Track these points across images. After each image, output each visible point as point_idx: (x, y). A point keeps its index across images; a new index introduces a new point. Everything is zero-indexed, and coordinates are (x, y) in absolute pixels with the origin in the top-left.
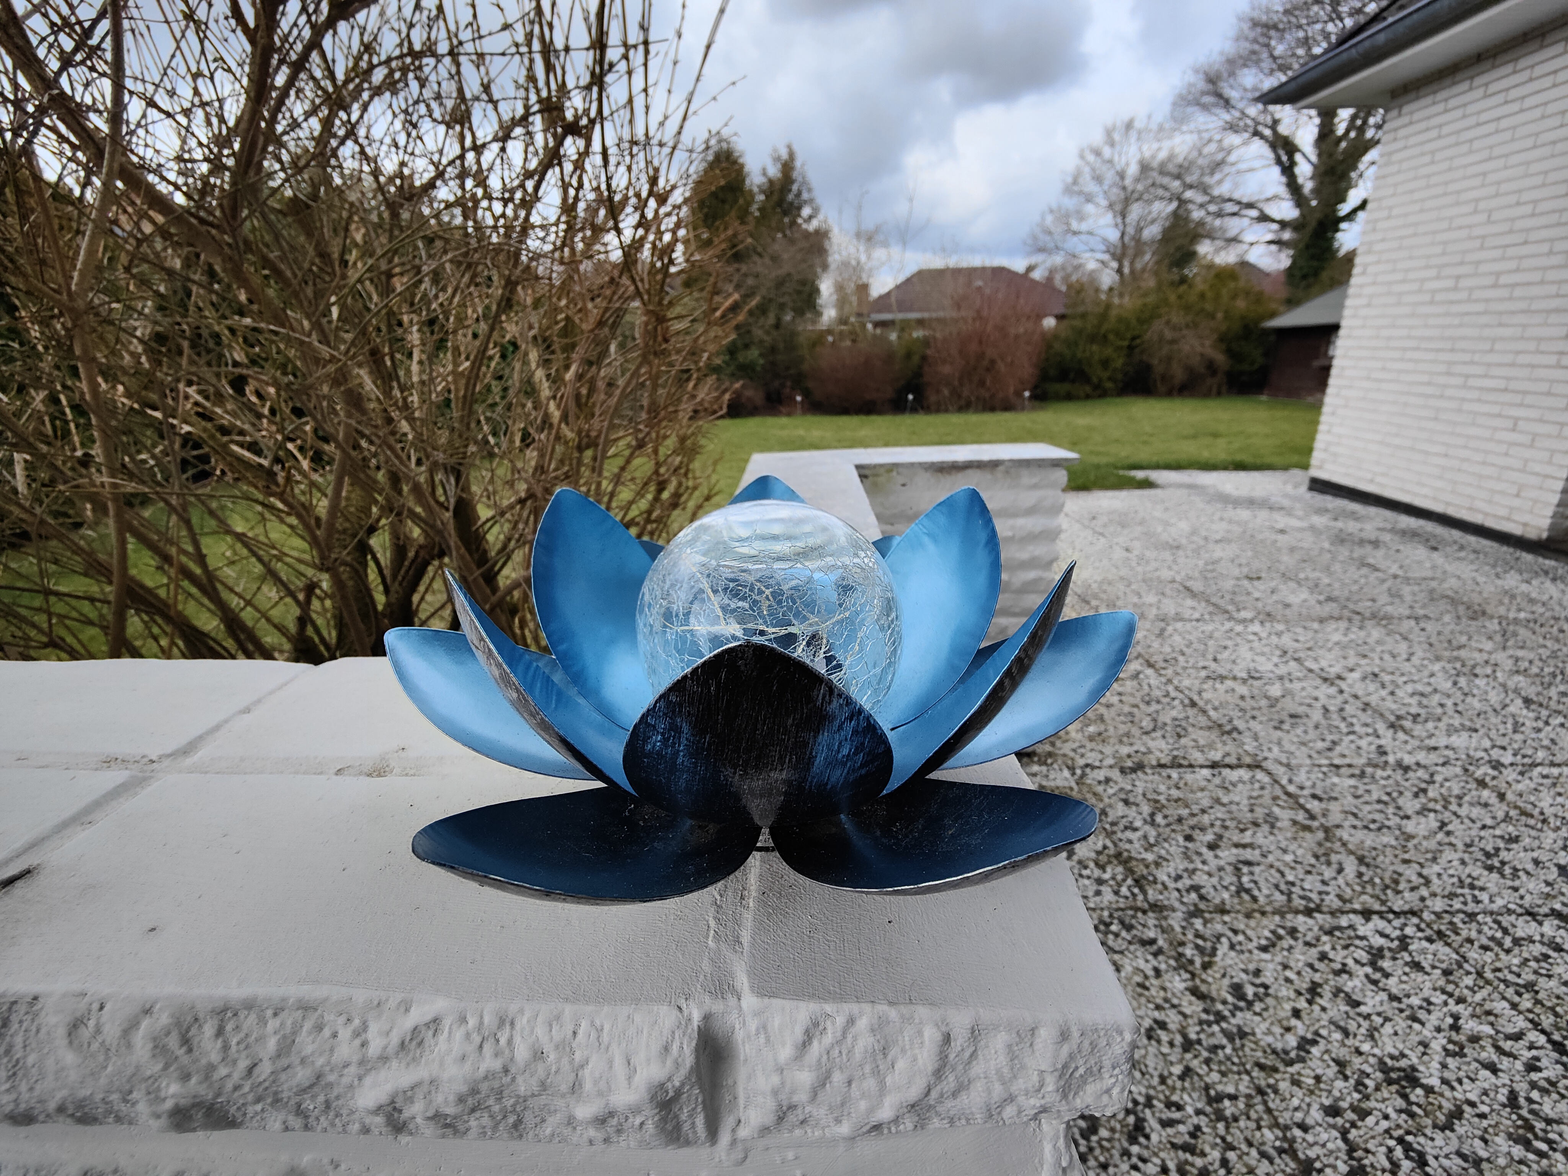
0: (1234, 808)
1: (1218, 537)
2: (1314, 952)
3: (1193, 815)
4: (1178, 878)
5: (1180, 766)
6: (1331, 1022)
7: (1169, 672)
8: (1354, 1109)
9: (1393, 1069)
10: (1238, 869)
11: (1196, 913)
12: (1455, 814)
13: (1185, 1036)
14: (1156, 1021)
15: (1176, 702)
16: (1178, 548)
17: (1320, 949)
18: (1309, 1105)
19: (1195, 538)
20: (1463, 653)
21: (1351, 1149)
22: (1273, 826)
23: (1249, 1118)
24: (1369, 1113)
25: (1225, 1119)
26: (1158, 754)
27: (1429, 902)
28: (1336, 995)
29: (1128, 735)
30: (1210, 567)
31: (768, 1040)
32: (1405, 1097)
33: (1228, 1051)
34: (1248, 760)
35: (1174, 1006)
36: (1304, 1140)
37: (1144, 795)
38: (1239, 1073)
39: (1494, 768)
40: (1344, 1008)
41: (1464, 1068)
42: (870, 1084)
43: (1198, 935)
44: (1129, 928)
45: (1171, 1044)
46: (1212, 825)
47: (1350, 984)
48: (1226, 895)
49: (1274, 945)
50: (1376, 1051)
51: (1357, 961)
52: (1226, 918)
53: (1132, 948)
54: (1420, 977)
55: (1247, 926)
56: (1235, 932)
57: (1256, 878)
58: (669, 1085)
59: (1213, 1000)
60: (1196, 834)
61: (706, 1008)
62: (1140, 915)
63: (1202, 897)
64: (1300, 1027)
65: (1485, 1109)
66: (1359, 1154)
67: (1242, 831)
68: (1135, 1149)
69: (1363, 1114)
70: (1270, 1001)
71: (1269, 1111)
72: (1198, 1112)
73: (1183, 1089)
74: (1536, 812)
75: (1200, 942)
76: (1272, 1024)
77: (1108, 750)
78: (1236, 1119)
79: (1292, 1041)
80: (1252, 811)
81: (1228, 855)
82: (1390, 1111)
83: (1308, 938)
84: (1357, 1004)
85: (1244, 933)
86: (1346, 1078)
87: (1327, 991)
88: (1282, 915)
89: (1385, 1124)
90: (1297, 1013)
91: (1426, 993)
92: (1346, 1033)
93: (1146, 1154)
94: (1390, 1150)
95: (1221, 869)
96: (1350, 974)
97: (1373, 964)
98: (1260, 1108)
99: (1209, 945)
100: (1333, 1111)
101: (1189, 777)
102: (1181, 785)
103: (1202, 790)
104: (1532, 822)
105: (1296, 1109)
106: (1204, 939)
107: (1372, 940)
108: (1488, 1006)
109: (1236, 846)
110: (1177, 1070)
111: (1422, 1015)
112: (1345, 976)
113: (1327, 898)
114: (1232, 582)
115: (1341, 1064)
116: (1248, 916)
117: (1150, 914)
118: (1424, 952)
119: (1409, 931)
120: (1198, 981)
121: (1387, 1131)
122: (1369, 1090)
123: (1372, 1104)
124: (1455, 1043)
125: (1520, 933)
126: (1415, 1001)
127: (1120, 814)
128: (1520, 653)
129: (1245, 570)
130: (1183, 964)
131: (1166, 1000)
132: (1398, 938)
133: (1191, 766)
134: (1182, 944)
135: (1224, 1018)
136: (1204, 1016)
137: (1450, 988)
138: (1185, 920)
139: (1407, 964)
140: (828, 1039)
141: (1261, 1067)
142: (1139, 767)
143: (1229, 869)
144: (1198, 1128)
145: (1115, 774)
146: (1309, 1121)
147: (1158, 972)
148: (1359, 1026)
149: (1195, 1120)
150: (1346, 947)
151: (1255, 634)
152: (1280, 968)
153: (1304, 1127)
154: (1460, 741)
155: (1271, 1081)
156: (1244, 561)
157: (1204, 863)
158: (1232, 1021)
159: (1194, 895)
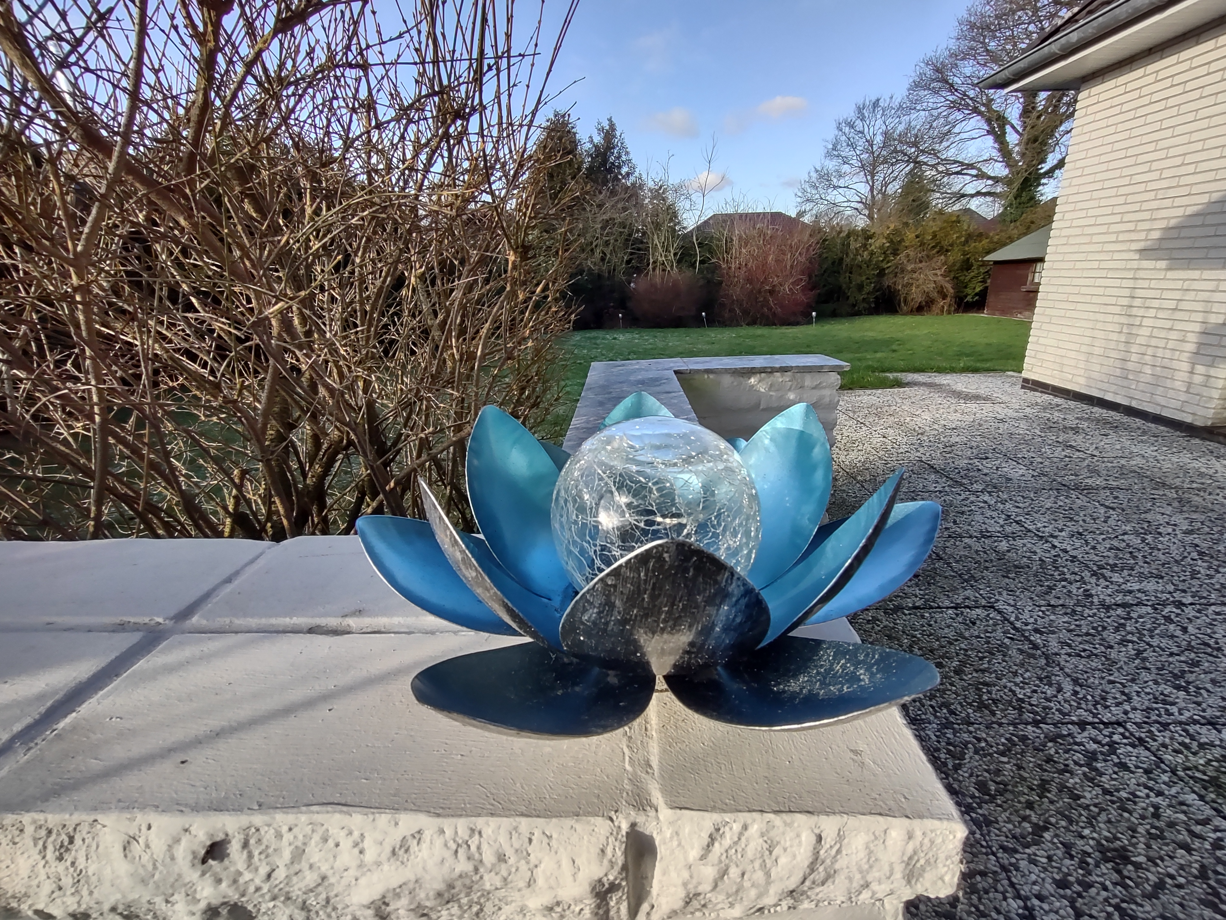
0: (974, 640)
2: (1042, 756)
3: (943, 647)
4: (932, 697)
5: (931, 608)
6: (1058, 812)
8: (1080, 883)
9: (1109, 850)
10: (979, 689)
11: (948, 725)
12: (1148, 644)
16: (922, 434)
17: (1046, 753)
18: (1043, 879)
19: (936, 426)
20: (1149, 517)
21: (1078, 914)
22: (1005, 654)
23: (996, 891)
24: (1090, 886)
25: (978, 891)
26: (913, 598)
27: (1131, 715)
28: (1060, 791)
30: (949, 449)
31: (679, 845)
32: (1119, 872)
33: (977, 835)
34: (983, 602)
36: (1041, 908)
37: (904, 632)
38: (987, 854)
39: (1177, 607)
40: (1068, 800)
41: (1165, 848)
42: (759, 876)
43: (949, 744)
46: (957, 655)
47: (1071, 781)
48: (970, 711)
49: (1009, 750)
50: (1095, 835)
51: (1076, 763)
52: (971, 729)
54: (1127, 775)
55: (988, 734)
56: (979, 740)
57: (994, 696)
58: (605, 880)
59: (964, 795)
60: (945, 661)
61: (632, 819)
63: (952, 712)
64: (1033, 816)
65: (1182, 880)
67: (981, 659)
69: (1086, 886)
70: (1009, 796)
71: (1012, 885)
74: (1212, 642)
75: (951, 748)
76: (1011, 814)
78: (987, 892)
79: (1027, 827)
80: (988, 643)
81: (970, 678)
82: (1108, 883)
83: (1036, 745)
84: (1079, 797)
85: (986, 741)
86: (1072, 857)
87: (1053, 788)
88: (1015, 725)
89: (1104, 894)
90: (1030, 805)
91: (1133, 787)
92: (1070, 821)
94: (1109, 915)
95: (966, 689)
96: (1071, 773)
97: (1088, 765)
98: (1005, 882)
99: (958, 750)
100: (1062, 884)
101: (938, 617)
102: (932, 623)
103: (949, 626)
104: (1209, 650)
105: (1034, 883)
106: (955, 747)
107: (1087, 746)
108: (1182, 797)
109: (977, 671)
111: (1130, 806)
112: (1068, 775)
113: (1050, 712)
114: (966, 461)
115: (1067, 847)
116: (988, 727)
118: (1128, 755)
119: (1116, 738)
120: (951, 779)
121: (1106, 900)
122: (1091, 867)
123: (1094, 878)
124: (1156, 828)
125: (1203, 740)
126: (1123, 794)
128: (1194, 516)
129: (975, 452)
132: (1107, 744)
133: (939, 607)
134: (938, 750)
135: (973, 810)
137: (1151, 783)
138: (938, 731)
139: (1115, 765)
140: (727, 841)
141: (1004, 849)
142: (898, 609)
143: (972, 690)
146: (1045, 893)
148: (1080, 815)
150: (1067, 751)
151: (985, 502)
152: (1015, 768)
153: (1040, 898)
154: (1150, 586)
155: (1013, 860)
156: (974, 444)
157: (952, 685)
158: (979, 811)
159: (945, 711)
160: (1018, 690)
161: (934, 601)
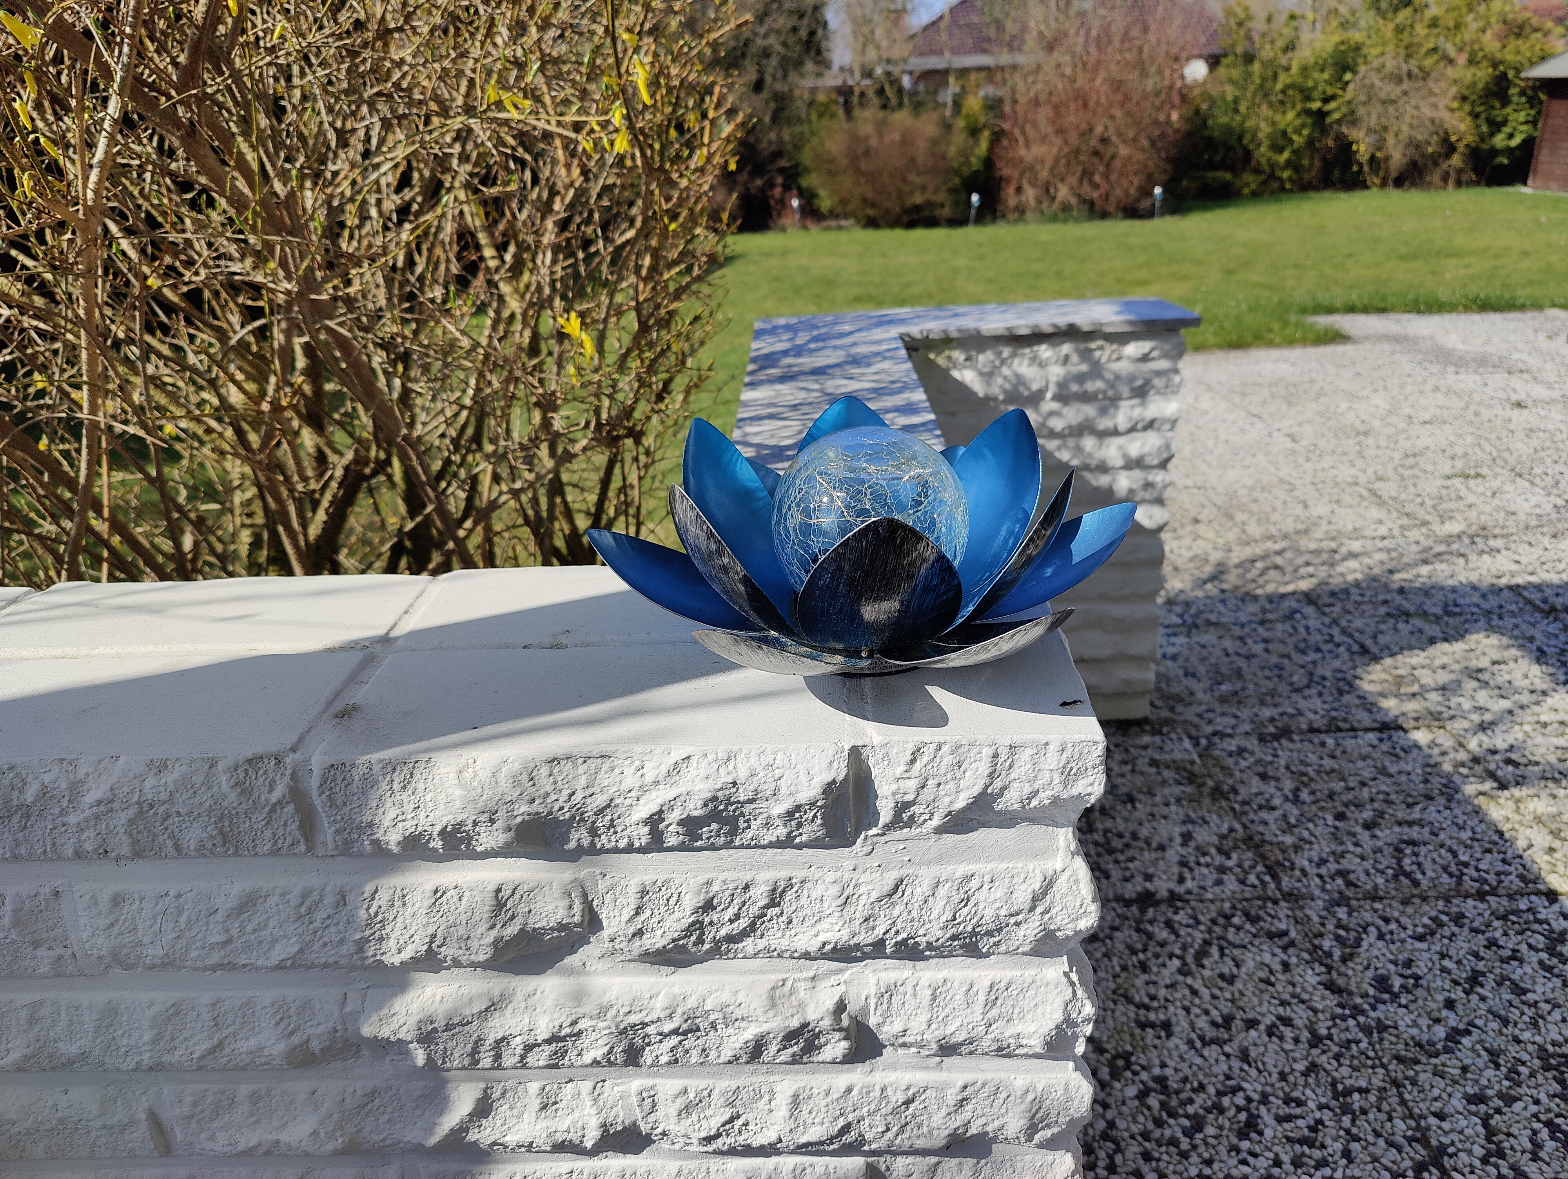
0: (1403, 778)
1: (1427, 417)
2: (1481, 939)
3: (1349, 789)
4: (1323, 862)
5: (1339, 730)
6: (1490, 1011)
7: (1337, 609)
8: (1500, 1096)
9: (1553, 1056)
10: (1399, 850)
11: (1342, 900)
13: (1313, 1032)
14: (1280, 1018)
15: (1342, 649)
16: (1366, 434)
17: (1488, 935)
18: (1451, 1095)
19: (1394, 419)
21: (1490, 1133)
22: (1450, 800)
23: (1379, 1110)
24: (1519, 1099)
25: (1353, 1113)
26: (1312, 716)
28: (1499, 984)
29: (1272, 693)
30: (1411, 461)
31: (889, 762)
33: (1363, 1045)
34: (1429, 720)
35: (1303, 1002)
36: (1439, 1127)
37: (1288, 768)
38: (1373, 1067)
40: (1507, 996)
42: (951, 785)
43: (1339, 925)
44: (1254, 920)
45: (1296, 1040)
46: (1372, 800)
47: (1519, 971)
48: (1380, 880)
49: (1433, 933)
50: (1538, 1039)
51: (1530, 946)
52: (1378, 905)
53: (1256, 942)
55: (1402, 912)
56: (1387, 921)
57: (1421, 859)
58: (833, 784)
59: (1351, 994)
60: (1352, 813)
62: (1269, 904)
63: (1349, 884)
64: (1453, 1020)
66: (1501, 1137)
67: (1409, 806)
68: (1245, 1145)
69: (1510, 1100)
70: (1419, 992)
71: (1403, 1102)
72: (1321, 1107)
73: (1306, 1085)
75: (1342, 932)
76: (1419, 1015)
77: (1245, 713)
78: (1364, 1112)
79: (1440, 1032)
80: (1426, 781)
81: (1387, 834)
82: (1543, 1097)
83: (1476, 924)
84: (1524, 992)
85: (1398, 921)
86: (1497, 1066)
87: (1490, 981)
88: (1448, 900)
89: (1534, 1108)
90: (1450, 1004)
92: (1505, 1022)
93: (1257, 1149)
94: (1535, 1132)
95: (1378, 850)
96: (1521, 961)
97: (1551, 951)
98: (1394, 1100)
99: (1352, 935)
100: (1478, 1099)
101: (1349, 743)
102: (1338, 753)
103: (1364, 758)
105: (1436, 1099)
106: (1347, 930)
107: (1554, 924)
109: (1400, 824)
110: (1301, 1066)
112: (1515, 963)
113: (1506, 880)
114: (1439, 482)
115: (1494, 1055)
116: (1405, 902)
117: (1283, 904)
120: (1334, 974)
121: (1535, 1115)
122: (1523, 1077)
123: (1524, 1090)
127: (1254, 790)
129: (1459, 464)
130: (1318, 956)
131: (1294, 996)
133: (1353, 729)
134: (1321, 935)
135: (1363, 1012)
136: (1339, 1011)
138: (1325, 909)
140: (925, 759)
141: (1401, 1060)
142: (1285, 733)
143: (1387, 850)
144: (1320, 1122)
145: (1252, 743)
146: (1449, 1109)
147: (1286, 966)
148: (1523, 1013)
149: (1318, 1115)
150: (1521, 933)
152: (1436, 957)
153: (1441, 1116)
155: (1411, 1073)
156: (1459, 451)
157: (1357, 844)
158: (1372, 1014)
159: (1340, 881)
160: (1461, 850)
161: (1345, 720)
